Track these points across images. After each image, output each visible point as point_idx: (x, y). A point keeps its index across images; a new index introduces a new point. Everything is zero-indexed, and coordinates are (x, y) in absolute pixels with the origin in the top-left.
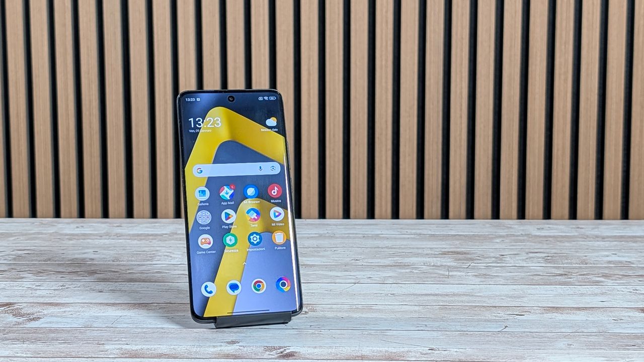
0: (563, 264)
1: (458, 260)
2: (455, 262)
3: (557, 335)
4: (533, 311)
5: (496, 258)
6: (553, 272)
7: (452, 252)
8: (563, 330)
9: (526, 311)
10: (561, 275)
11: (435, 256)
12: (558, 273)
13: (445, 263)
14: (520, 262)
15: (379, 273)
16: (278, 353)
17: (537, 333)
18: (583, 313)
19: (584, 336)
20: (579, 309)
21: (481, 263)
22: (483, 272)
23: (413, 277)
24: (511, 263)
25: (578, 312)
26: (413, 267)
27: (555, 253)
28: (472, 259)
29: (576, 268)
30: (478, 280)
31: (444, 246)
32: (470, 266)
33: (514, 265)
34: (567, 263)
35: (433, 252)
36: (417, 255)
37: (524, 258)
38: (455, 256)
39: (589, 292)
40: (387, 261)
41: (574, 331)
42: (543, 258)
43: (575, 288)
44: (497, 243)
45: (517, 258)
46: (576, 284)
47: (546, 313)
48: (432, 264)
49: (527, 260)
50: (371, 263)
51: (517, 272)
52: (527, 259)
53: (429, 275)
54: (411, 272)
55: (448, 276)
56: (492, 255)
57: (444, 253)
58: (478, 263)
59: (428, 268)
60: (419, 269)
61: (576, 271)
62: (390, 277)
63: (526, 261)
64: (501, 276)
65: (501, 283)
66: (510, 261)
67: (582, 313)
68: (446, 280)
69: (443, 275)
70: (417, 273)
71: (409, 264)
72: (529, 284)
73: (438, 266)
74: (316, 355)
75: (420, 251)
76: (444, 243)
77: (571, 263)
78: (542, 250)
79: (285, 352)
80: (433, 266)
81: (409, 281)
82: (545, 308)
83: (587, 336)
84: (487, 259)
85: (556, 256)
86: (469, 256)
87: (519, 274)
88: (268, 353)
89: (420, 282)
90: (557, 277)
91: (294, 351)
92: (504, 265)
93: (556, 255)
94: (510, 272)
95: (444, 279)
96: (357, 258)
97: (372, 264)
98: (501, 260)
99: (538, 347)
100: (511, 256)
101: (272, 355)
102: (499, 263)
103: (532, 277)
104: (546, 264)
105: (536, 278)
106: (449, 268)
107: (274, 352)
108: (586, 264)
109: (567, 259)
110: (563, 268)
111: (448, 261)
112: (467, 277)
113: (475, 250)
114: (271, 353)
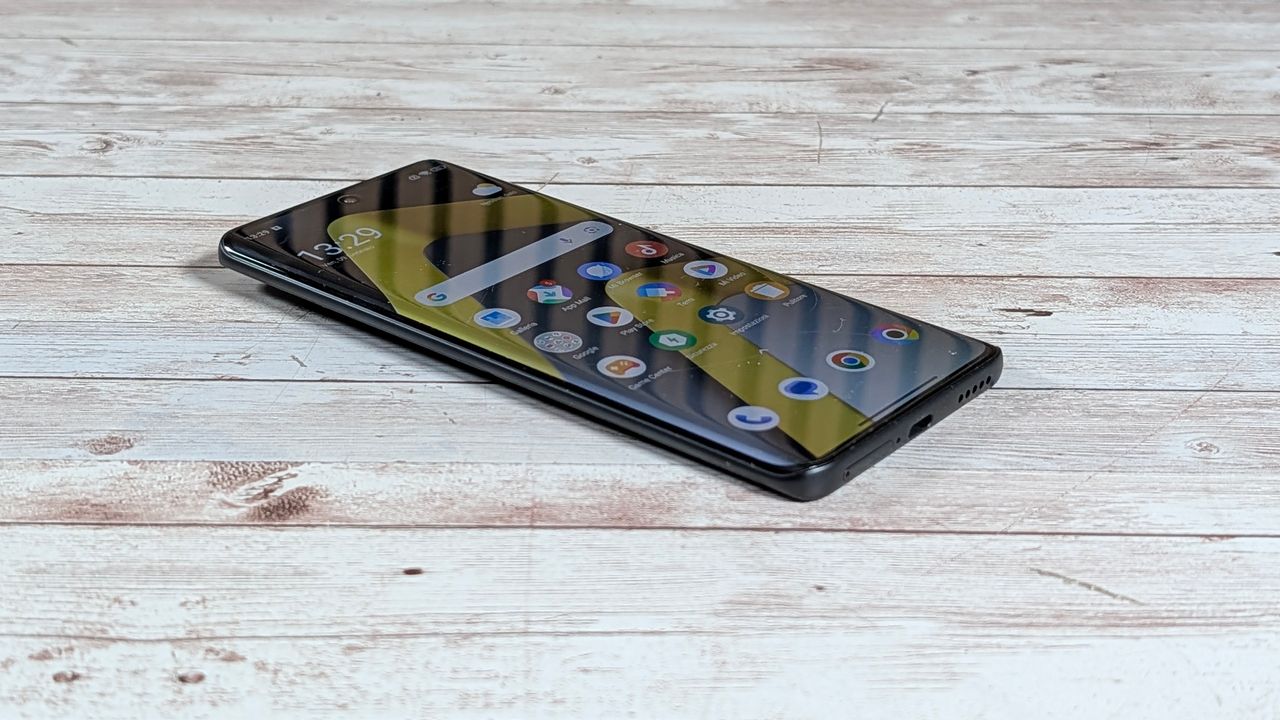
0: (1146, 102)
1: (849, 91)
2: (839, 100)
3: (1161, 399)
4: (1075, 297)
5: (957, 82)
6: (1123, 135)
7: (830, 61)
8: (1179, 379)
9: (1055, 298)
10: (1146, 146)
11: (782, 75)
12: (1136, 137)
13: (810, 104)
14: (1025, 96)
15: (616, 143)
16: (255, 498)
17: (1098, 395)
18: (1229, 301)
19: (1245, 404)
20: (1212, 284)
21: (912, 102)
22: (919, 135)
23: (715, 157)
24: (998, 102)
25: (1214, 299)
26: (717, 120)
27: (1121, 65)
28: (886, 88)
29: (1186, 121)
30: (903, 169)
31: (808, 40)
32: (881, 113)
33: (1008, 108)
34: (1159, 102)
35: (775, 62)
36: (731, 72)
37: (1036, 81)
38: (839, 75)
39: (1238, 217)
40: (644, 98)
41: (1212, 383)
42: (1090, 83)
43: (1191, 197)
44: (956, 26)
45: (1017, 83)
46: (1194, 183)
47: (1119, 304)
48: (774, 108)
49: (1044, 90)
50: (599, 102)
51: (1018, 137)
52: (1043, 85)
53: (762, 151)
54: (712, 137)
55: (820, 155)
56: (945, 70)
57: (810, 67)
58: (905, 103)
59: (762, 122)
60: (735, 128)
61: (1186, 130)
62: (647, 157)
63: (1041, 95)
64: (974, 152)
65: (974, 179)
66: (997, 94)
67: (1227, 302)
68: (813, 167)
69: (805, 148)
70: (728, 141)
71: (707, 107)
72: (1058, 183)
73: (792, 116)
74: (382, 502)
75: (740, 58)
76: (809, 28)
77: (1168, 102)
78: (1081, 54)
79: (278, 493)
80: (778, 113)
81: (703, 174)
82: (1112, 283)
83: (1256, 404)
84: (929, 88)
85: (1124, 76)
86: (878, 76)
87: (1023, 143)
88: (219, 495)
89: (736, 180)
90: (1137, 155)
91: (309, 484)
92: (978, 108)
93: (1124, 70)
94: (1000, 137)
95: (808, 164)
96: (557, 85)
97: (601, 108)
98: (970, 89)
99: (1107, 461)
100: (997, 73)
101: (231, 506)
102: (964, 101)
103: (1063, 155)
104: (1099, 104)
105: (1077, 158)
106: (824, 123)
107: (242, 489)
108: (1213, 103)
109: (1156, 87)
110: (1150, 119)
111: (819, 96)
112: (874, 156)
113: (895, 55)
114: (230, 499)
